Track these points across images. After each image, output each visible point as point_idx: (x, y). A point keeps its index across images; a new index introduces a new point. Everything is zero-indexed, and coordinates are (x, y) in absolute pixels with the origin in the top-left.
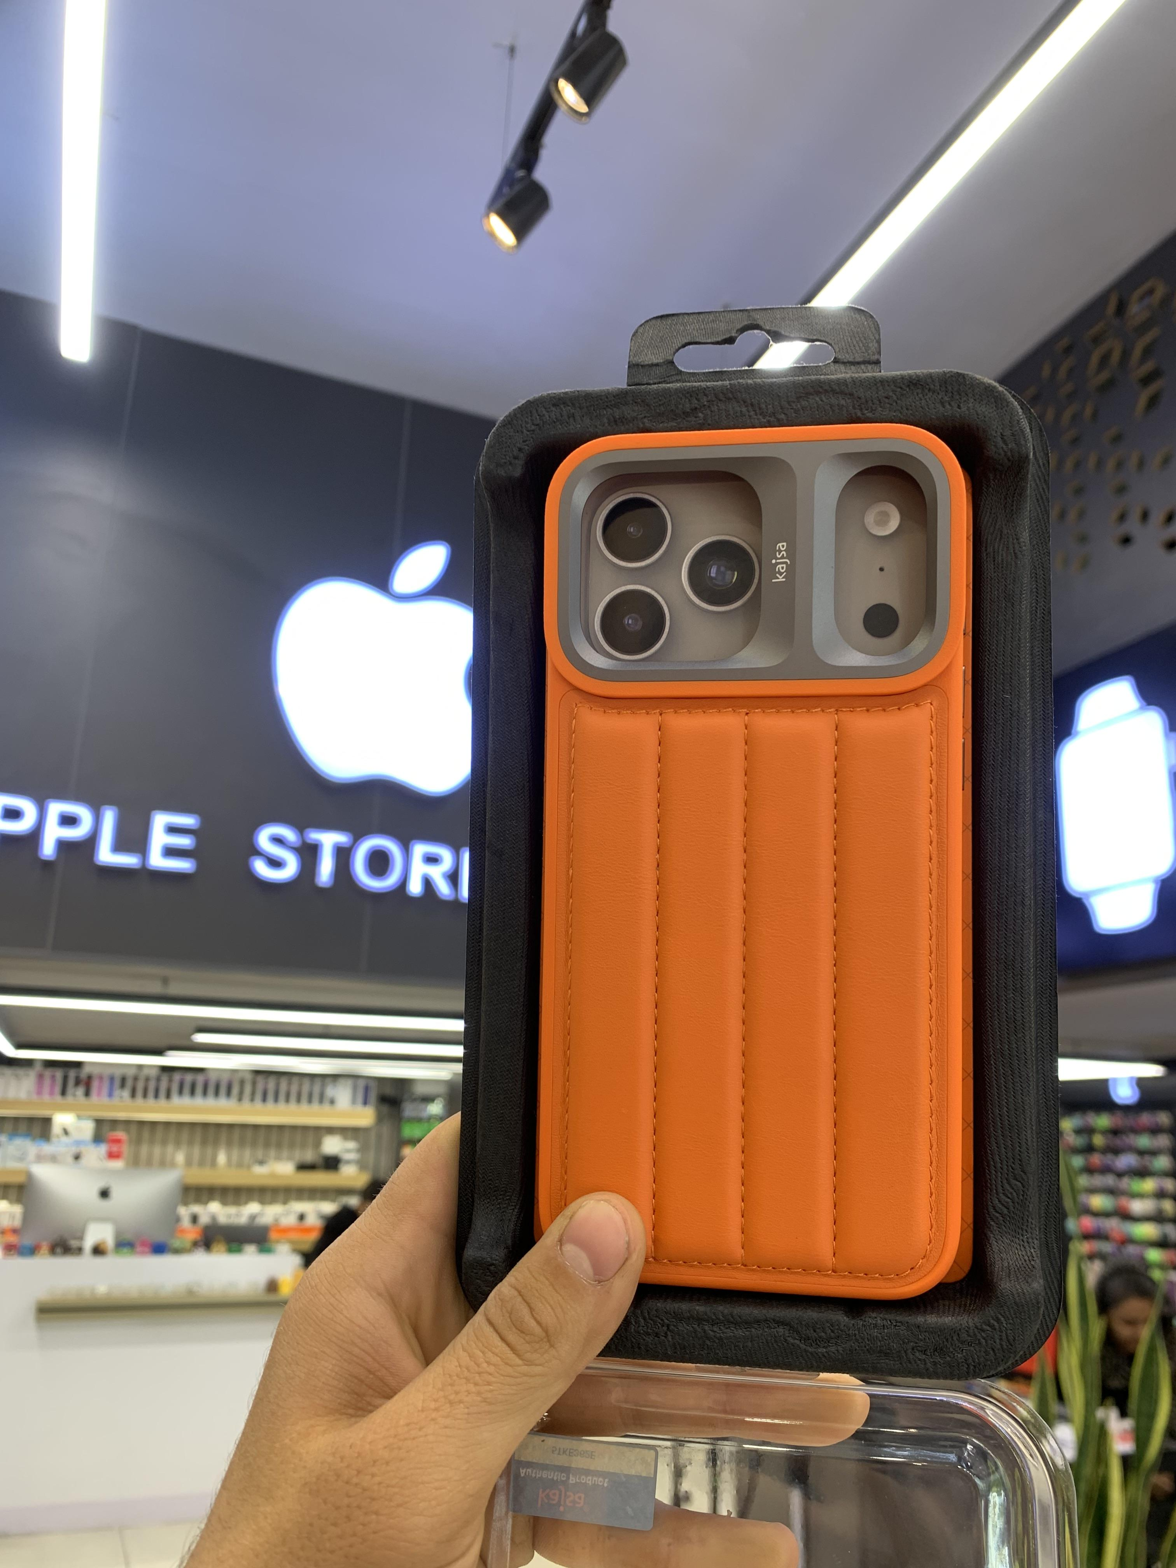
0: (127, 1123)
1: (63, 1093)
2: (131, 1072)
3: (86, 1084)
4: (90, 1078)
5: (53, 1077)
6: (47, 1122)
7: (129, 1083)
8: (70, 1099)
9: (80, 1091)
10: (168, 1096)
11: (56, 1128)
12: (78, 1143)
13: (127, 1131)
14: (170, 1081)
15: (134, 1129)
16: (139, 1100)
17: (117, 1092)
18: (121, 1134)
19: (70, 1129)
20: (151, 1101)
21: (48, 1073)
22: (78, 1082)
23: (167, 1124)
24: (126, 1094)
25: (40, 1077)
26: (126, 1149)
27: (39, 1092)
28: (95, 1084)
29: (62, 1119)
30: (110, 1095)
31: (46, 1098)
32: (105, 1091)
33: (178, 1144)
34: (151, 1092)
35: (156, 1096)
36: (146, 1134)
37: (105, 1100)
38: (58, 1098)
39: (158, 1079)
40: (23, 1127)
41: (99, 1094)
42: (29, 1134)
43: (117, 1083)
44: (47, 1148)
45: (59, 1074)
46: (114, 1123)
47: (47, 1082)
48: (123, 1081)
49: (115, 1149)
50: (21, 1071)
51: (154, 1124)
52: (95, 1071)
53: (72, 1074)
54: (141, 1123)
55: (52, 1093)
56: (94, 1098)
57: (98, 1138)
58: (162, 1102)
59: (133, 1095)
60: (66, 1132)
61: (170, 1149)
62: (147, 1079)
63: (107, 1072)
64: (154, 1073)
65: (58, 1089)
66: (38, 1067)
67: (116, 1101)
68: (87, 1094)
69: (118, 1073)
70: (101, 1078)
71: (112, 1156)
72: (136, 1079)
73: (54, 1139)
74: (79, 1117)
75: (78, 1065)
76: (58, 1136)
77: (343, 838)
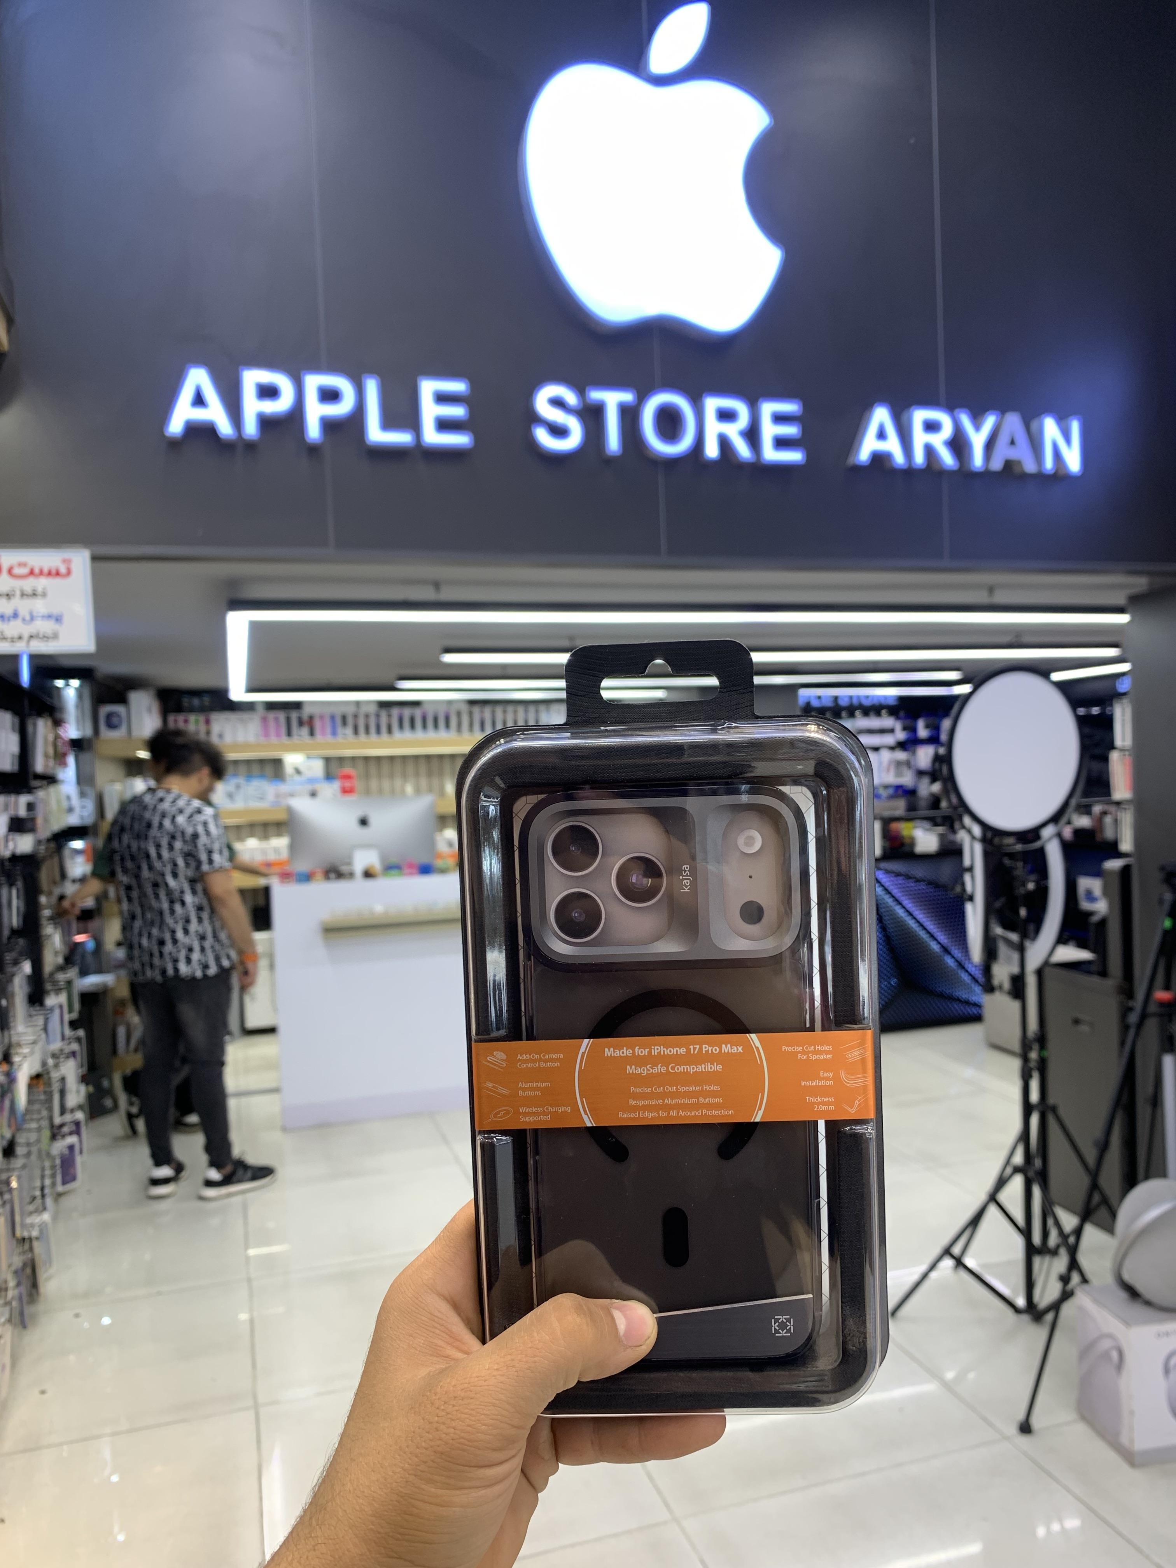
0: (353, 759)
1: (289, 734)
2: (350, 710)
3: (309, 724)
4: (311, 718)
5: (276, 719)
6: (277, 763)
7: (350, 721)
8: (295, 740)
9: (305, 731)
10: (390, 730)
11: (289, 769)
12: (311, 781)
13: (354, 767)
14: (389, 716)
15: (361, 765)
16: (362, 737)
17: (340, 730)
18: (348, 770)
19: (302, 769)
20: (373, 736)
21: (271, 715)
22: (301, 723)
23: (392, 759)
24: (349, 731)
25: (264, 720)
26: (358, 784)
27: (266, 734)
28: (317, 724)
29: (292, 760)
30: (334, 733)
31: (274, 740)
32: (328, 730)
33: (404, 776)
34: (373, 729)
35: (378, 731)
36: (373, 769)
37: (329, 738)
38: (285, 739)
39: (378, 716)
40: (256, 768)
41: (323, 734)
42: (262, 776)
43: (339, 721)
44: (283, 788)
45: (281, 716)
46: (341, 760)
47: (272, 724)
48: (344, 719)
49: (348, 784)
50: (245, 716)
51: (378, 759)
52: (315, 711)
53: (294, 715)
54: (367, 759)
55: (278, 735)
56: (319, 738)
57: (329, 776)
58: (385, 736)
59: (356, 731)
60: (298, 772)
61: (398, 782)
62: (367, 716)
63: (328, 711)
64: (373, 709)
65: (283, 730)
66: (261, 710)
67: (340, 739)
68: (312, 733)
69: (338, 711)
70: (322, 717)
71: (346, 791)
72: (356, 716)
73: (288, 778)
74: (309, 757)
75: (297, 705)
76: (292, 776)
77: (627, 397)
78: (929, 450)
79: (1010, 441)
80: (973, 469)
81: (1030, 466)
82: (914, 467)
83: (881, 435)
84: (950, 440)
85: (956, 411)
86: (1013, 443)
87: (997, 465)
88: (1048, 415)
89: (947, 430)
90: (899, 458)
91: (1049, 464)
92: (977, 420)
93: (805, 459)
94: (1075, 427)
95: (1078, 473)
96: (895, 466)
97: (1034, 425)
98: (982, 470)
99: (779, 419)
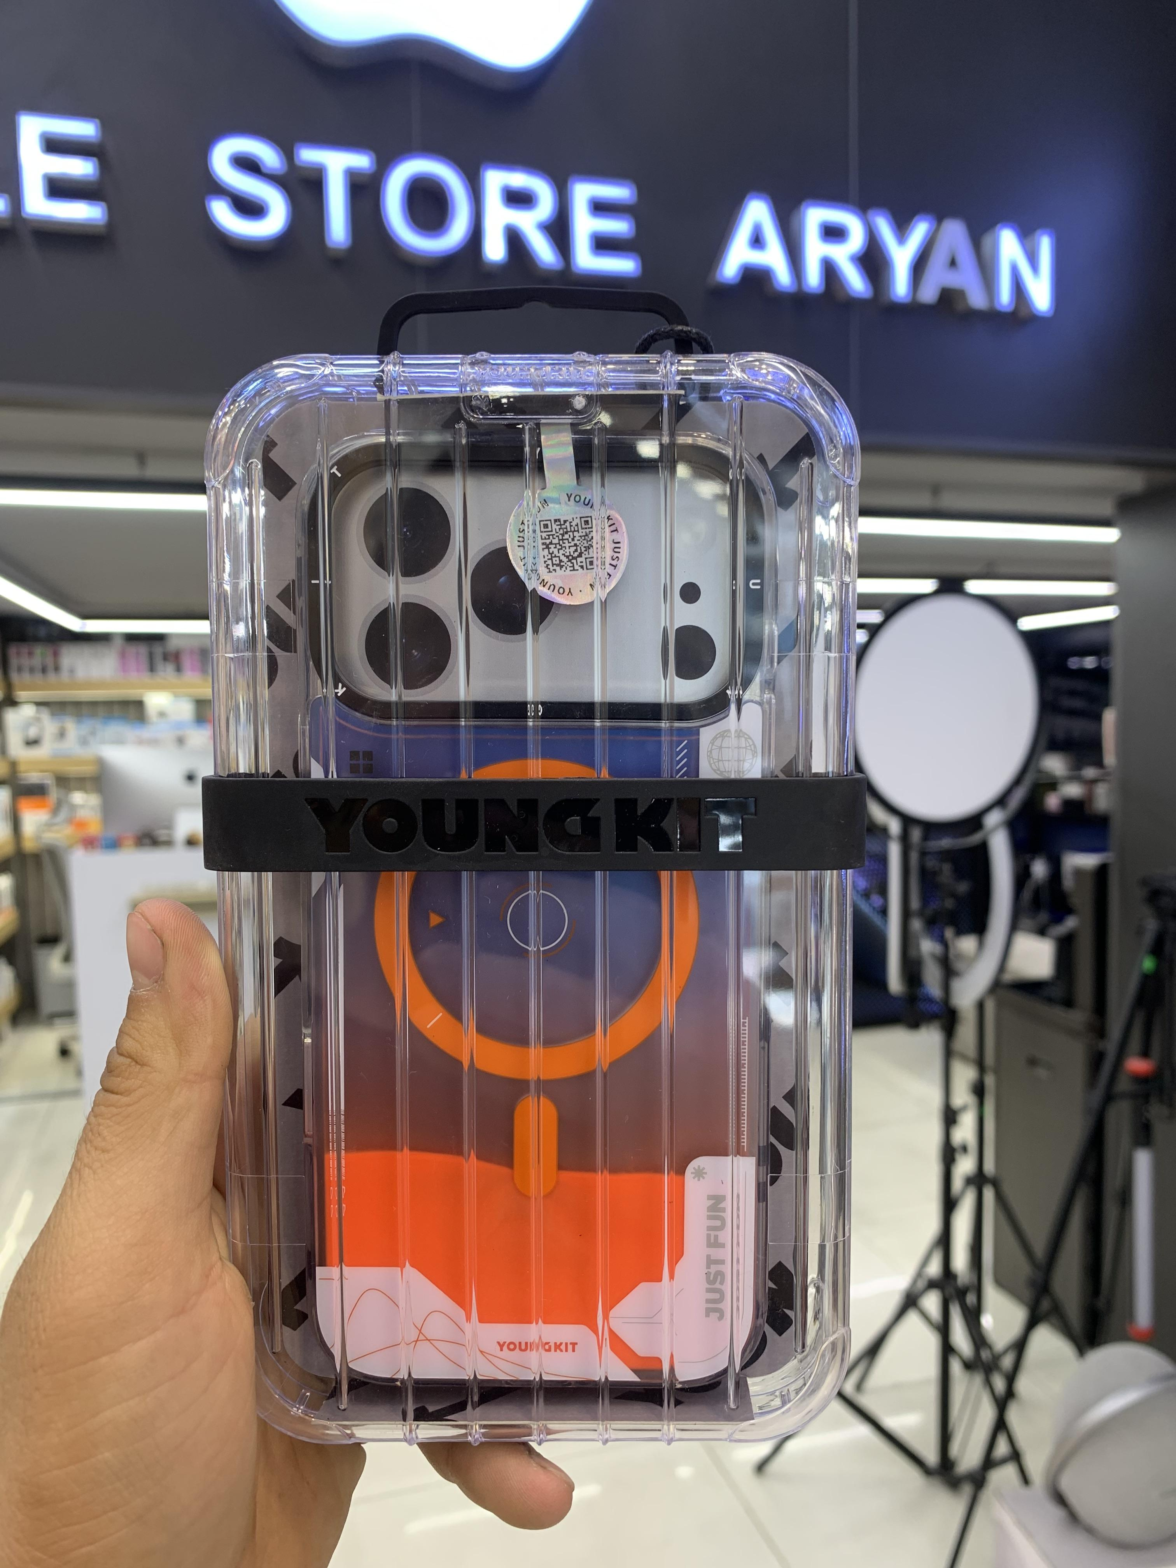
1: (152, 670)
3: (176, 658)
4: (178, 652)
5: (137, 653)
6: (139, 705)
8: (159, 676)
9: (170, 668)
11: (151, 711)
12: (179, 725)
19: (167, 711)
21: (130, 648)
22: (166, 657)
25: (123, 654)
27: (124, 670)
28: (185, 659)
29: (156, 700)
30: (204, 670)
31: (133, 676)
32: (196, 666)
37: (198, 675)
38: (146, 677)
40: (117, 711)
41: (191, 670)
44: (146, 733)
45: (142, 649)
47: (131, 659)
50: (99, 648)
52: (184, 645)
53: (158, 649)
55: (138, 671)
56: (186, 674)
57: (199, 720)
60: (162, 714)
65: (145, 666)
66: (119, 642)
68: (179, 669)
70: (192, 652)
74: (176, 695)
77: (361, 161)
78: (829, 269)
79: (949, 260)
80: (893, 298)
81: (977, 300)
82: (806, 289)
83: (757, 241)
84: (861, 254)
85: (871, 213)
86: (953, 263)
87: (929, 294)
88: (1006, 226)
89: (856, 240)
90: (783, 276)
91: (1005, 296)
92: (902, 228)
93: (640, 269)
94: (1045, 246)
95: (1048, 311)
96: (778, 288)
97: (987, 241)
98: (908, 300)
99: (599, 208)
